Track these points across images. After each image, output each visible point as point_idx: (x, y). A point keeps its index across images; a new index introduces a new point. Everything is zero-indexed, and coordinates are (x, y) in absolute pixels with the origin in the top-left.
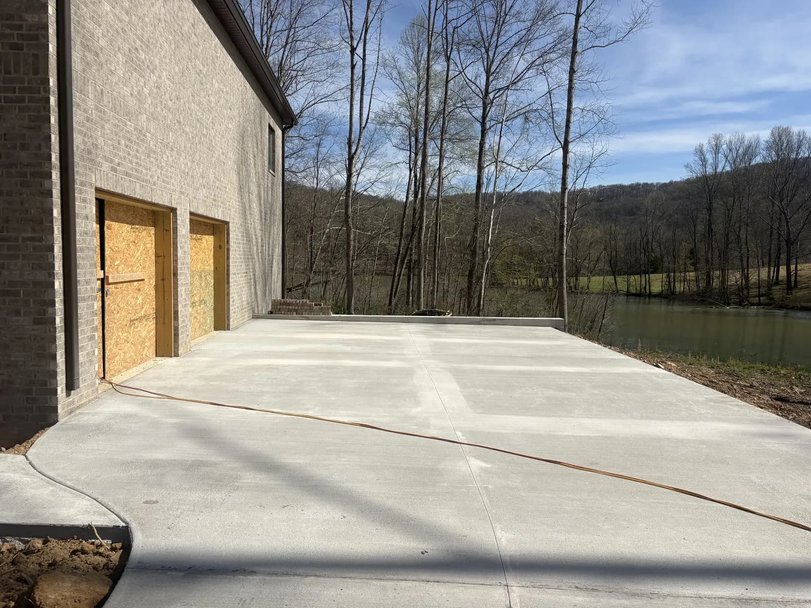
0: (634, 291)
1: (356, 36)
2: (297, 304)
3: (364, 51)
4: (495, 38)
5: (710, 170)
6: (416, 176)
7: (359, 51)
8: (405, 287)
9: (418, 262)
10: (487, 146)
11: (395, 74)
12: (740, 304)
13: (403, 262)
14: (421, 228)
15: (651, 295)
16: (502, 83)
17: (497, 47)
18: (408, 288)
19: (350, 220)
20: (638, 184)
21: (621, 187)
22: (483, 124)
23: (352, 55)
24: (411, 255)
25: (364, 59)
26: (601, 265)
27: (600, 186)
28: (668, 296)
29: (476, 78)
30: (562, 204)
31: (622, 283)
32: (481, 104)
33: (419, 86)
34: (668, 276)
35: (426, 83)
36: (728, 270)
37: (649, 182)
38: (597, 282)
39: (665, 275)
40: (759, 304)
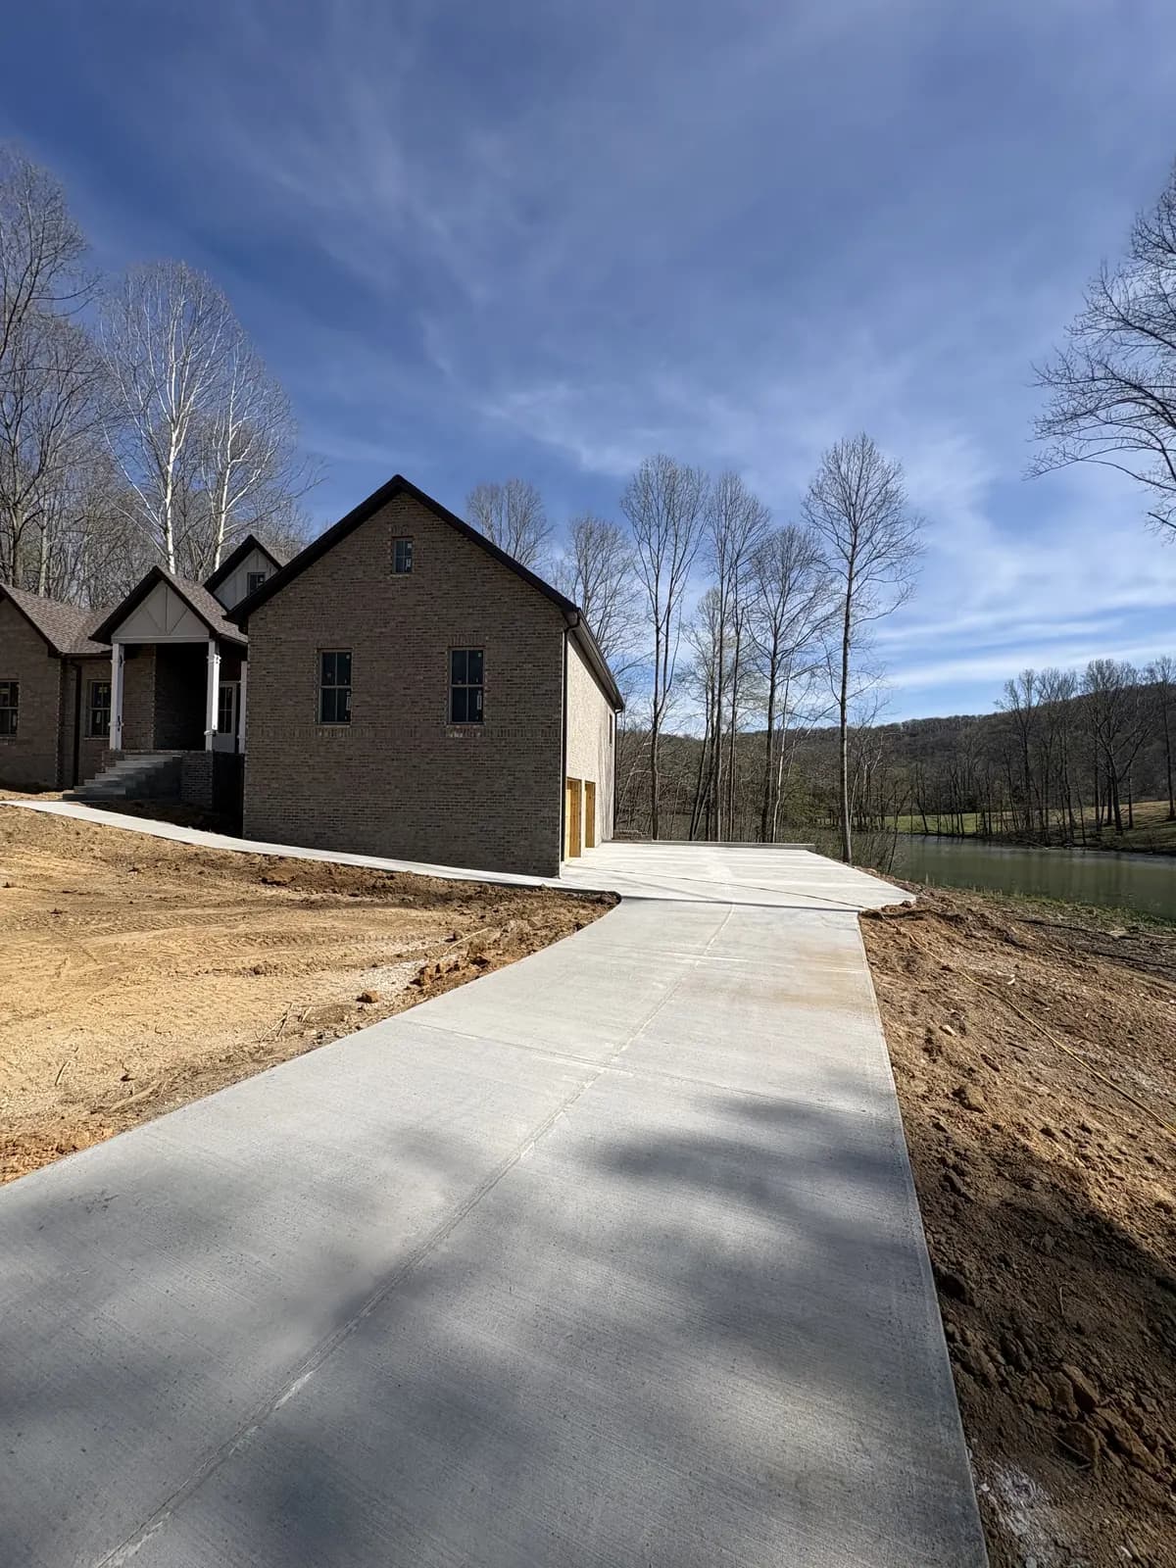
0: (945, 832)
1: (661, 617)
2: (630, 833)
3: (667, 629)
4: (780, 609)
5: (1022, 706)
6: (712, 725)
7: (664, 629)
8: (704, 824)
9: (715, 800)
10: (776, 699)
11: (693, 637)
12: (1062, 845)
13: (701, 803)
14: (717, 773)
15: (964, 836)
16: (789, 644)
17: (782, 615)
18: (707, 826)
19: (655, 767)
20: (957, 717)
21: (938, 720)
22: (773, 680)
23: (658, 634)
24: (709, 796)
25: (667, 636)
26: (907, 805)
27: (914, 720)
28: (984, 836)
29: (765, 642)
30: (842, 753)
31: (931, 823)
32: (770, 663)
33: (714, 647)
34: (983, 816)
35: (720, 643)
36: (1047, 809)
37: (970, 715)
38: (905, 822)
39: (979, 815)
40: (1085, 845)
